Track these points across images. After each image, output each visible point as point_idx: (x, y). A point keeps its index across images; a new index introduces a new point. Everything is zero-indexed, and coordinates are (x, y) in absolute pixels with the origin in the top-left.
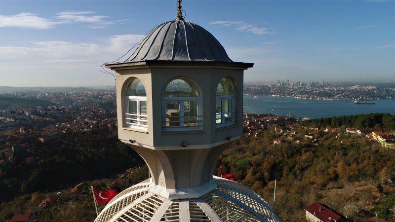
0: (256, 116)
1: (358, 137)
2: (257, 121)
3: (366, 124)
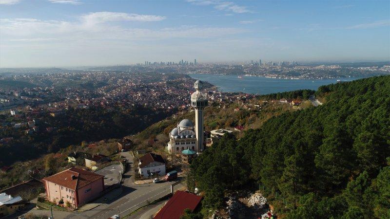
0: (228, 95)
1: (284, 105)
2: (229, 99)
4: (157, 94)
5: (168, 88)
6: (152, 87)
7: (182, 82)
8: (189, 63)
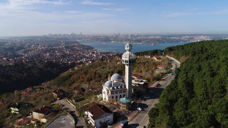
0: (104, 53)
1: (149, 59)
2: (106, 56)
3: (152, 54)
4: (60, 54)
5: (66, 50)
6: (56, 49)
7: (74, 46)
8: (77, 34)
